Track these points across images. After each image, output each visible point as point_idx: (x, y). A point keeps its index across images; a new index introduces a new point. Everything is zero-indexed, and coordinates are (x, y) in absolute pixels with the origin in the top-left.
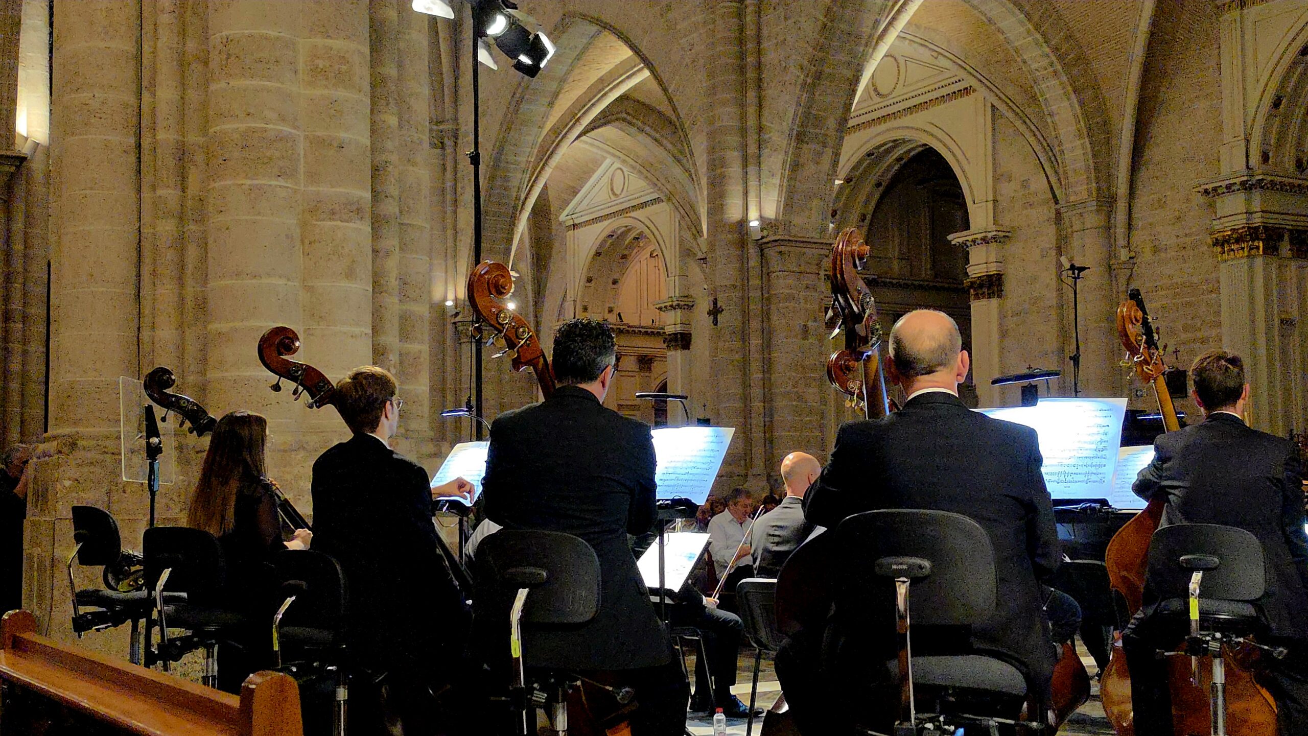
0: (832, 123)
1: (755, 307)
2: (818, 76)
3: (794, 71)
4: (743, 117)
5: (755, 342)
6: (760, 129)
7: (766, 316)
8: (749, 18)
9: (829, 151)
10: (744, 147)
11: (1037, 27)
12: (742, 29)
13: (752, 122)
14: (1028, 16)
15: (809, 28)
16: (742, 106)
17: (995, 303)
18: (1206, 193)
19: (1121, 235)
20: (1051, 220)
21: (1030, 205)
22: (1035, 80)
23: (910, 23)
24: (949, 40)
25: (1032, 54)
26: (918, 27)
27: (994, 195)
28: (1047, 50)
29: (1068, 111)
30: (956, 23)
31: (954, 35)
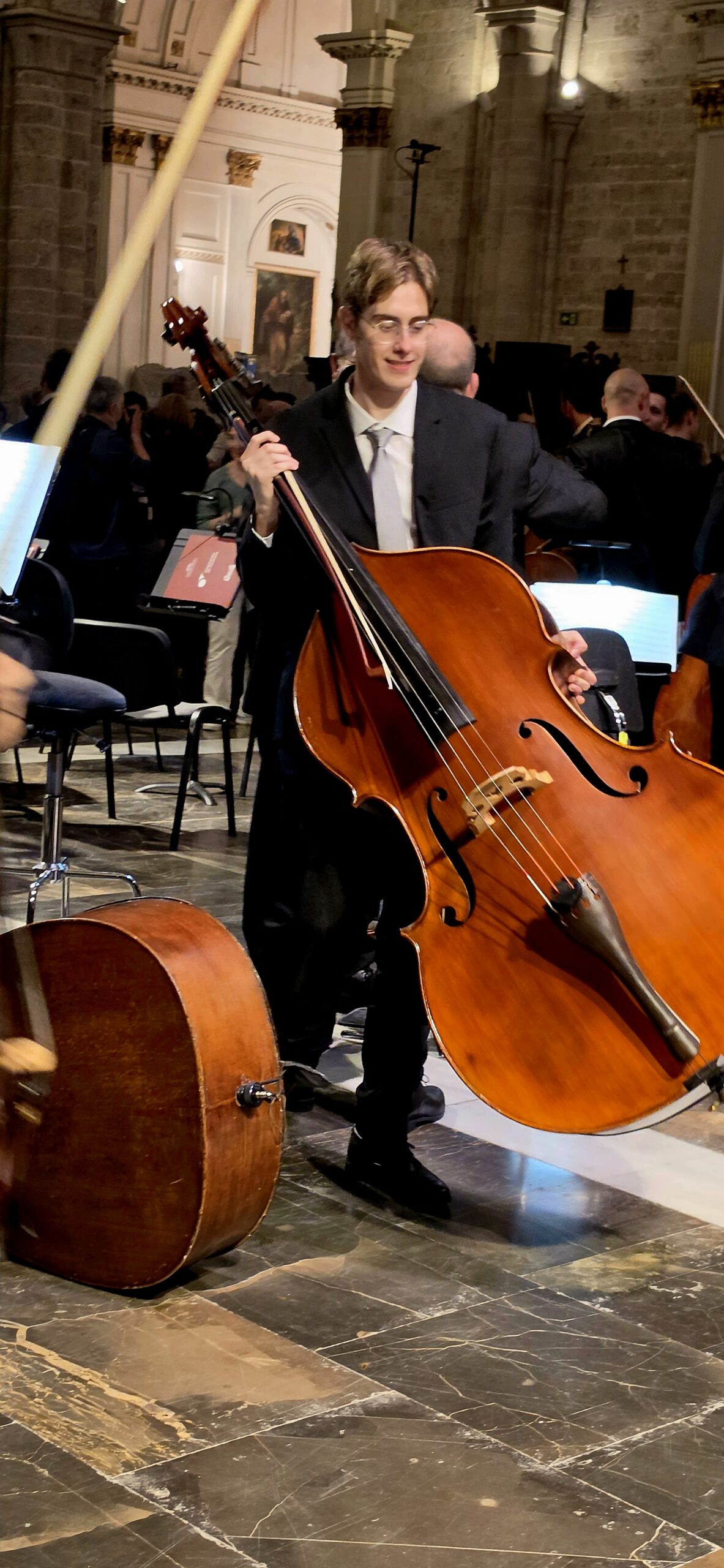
17: (376, 154)
18: (694, 18)
19: (568, 70)
20: (471, 31)
21: (443, 3)
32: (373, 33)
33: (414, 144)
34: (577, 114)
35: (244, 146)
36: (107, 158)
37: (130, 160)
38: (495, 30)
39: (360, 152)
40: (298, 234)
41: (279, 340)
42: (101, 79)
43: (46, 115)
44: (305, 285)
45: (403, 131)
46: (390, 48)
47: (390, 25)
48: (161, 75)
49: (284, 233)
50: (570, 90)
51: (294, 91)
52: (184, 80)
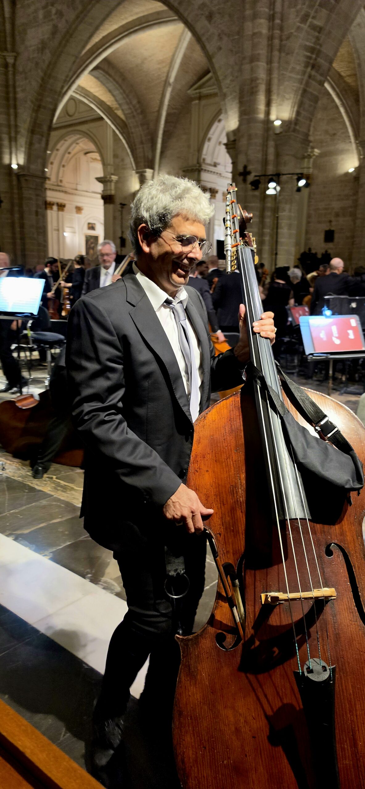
0: (45, 128)
1: (16, 201)
2: (39, 106)
3: (29, 102)
4: (9, 120)
5: (17, 216)
6: (16, 126)
7: (21, 206)
8: (10, 76)
9: (44, 139)
10: (9, 133)
11: (127, 96)
12: (7, 80)
13: (12, 123)
14: (124, 92)
15: (35, 85)
16: (8, 114)
17: (111, 206)
18: (184, 171)
20: (131, 175)
21: (124, 169)
22: (126, 118)
23: (79, 86)
24: (95, 96)
25: (125, 107)
26: (83, 88)
27: (112, 163)
28: (131, 106)
29: (138, 132)
30: (97, 89)
31: (97, 94)
32: (108, 177)
33: (121, 204)
35: (79, 205)
36: (46, 208)
37: (52, 209)
38: (137, 175)
39: (107, 205)
40: (94, 226)
41: (91, 251)
42: (43, 190)
43: (30, 199)
44: (96, 238)
45: (118, 201)
46: (112, 180)
47: (112, 174)
48: (58, 188)
49: (90, 226)
51: (90, 191)
52: (63, 189)
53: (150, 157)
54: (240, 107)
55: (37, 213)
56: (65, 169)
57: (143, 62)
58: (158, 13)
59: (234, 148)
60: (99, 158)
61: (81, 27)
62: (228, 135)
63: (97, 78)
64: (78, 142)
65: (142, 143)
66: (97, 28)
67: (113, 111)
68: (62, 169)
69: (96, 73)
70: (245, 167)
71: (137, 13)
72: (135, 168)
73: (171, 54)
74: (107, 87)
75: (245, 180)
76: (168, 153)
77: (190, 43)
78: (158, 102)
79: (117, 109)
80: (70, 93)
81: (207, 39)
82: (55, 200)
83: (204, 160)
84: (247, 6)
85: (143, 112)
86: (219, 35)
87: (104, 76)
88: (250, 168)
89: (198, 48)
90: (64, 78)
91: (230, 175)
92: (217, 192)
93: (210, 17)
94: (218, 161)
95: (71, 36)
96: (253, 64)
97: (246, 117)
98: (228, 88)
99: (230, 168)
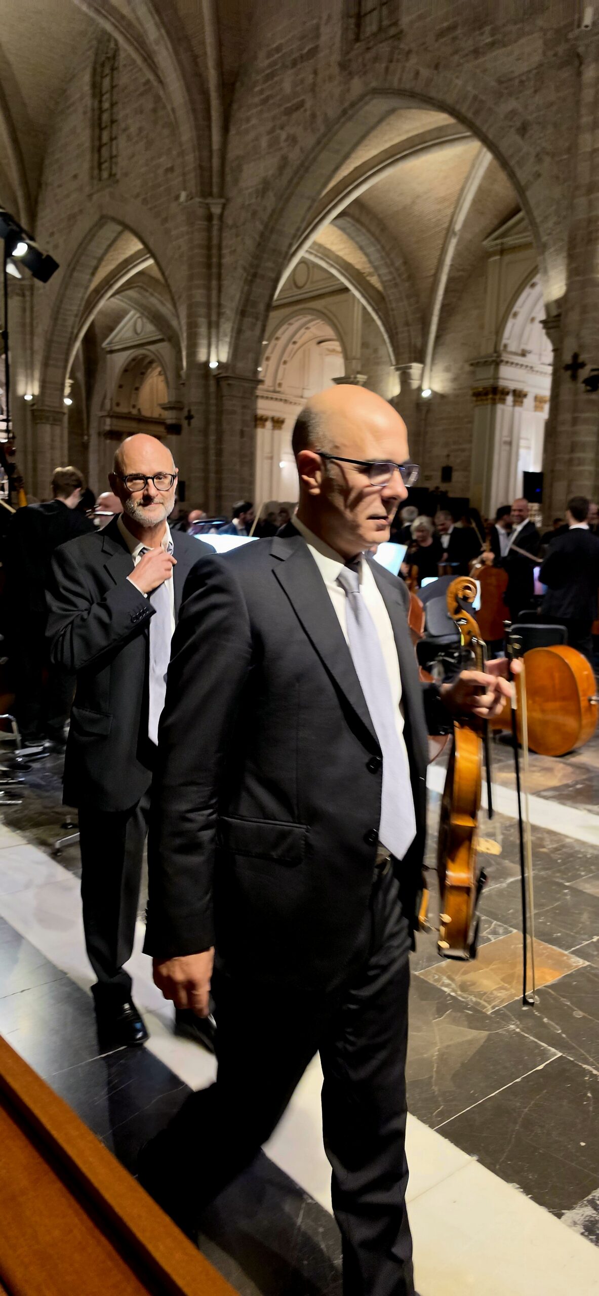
0: (262, 307)
1: (213, 417)
2: (255, 275)
3: (240, 271)
4: (209, 297)
5: (212, 438)
6: (219, 305)
7: (219, 423)
8: (215, 233)
9: (259, 324)
10: (209, 316)
11: (388, 254)
12: (210, 239)
13: (214, 300)
14: (383, 247)
15: (250, 244)
16: (209, 289)
18: (472, 365)
19: (425, 386)
20: (388, 374)
21: (378, 364)
22: (385, 287)
23: (315, 243)
24: (338, 257)
25: (384, 271)
26: (320, 246)
27: (358, 355)
28: (392, 269)
29: (402, 308)
30: (342, 246)
31: (341, 254)
32: (352, 376)
34: (428, 402)
36: (256, 426)
37: (264, 426)
38: (398, 373)
42: (253, 398)
43: (233, 412)
47: (358, 373)
48: (275, 395)
50: (426, 394)
52: (283, 397)
53: (419, 344)
54: (569, 265)
55: (242, 434)
56: (287, 366)
57: (413, 203)
58: (440, 129)
59: (557, 327)
60: (339, 349)
61: (323, 156)
62: (547, 307)
63: (343, 229)
64: (308, 325)
65: (407, 324)
66: (347, 157)
67: (364, 278)
68: (282, 367)
69: (340, 222)
70: (576, 356)
71: (407, 132)
72: (394, 362)
73: (458, 187)
74: (357, 243)
75: (574, 377)
76: (448, 338)
77: (489, 170)
78: (435, 261)
79: (370, 274)
80: (301, 254)
81: (518, 162)
82: (269, 414)
83: (505, 346)
84: (584, 111)
85: (411, 277)
86: (537, 155)
87: (353, 225)
88: (583, 357)
89: (502, 176)
90: (292, 231)
91: (550, 369)
92: (525, 395)
93: (523, 130)
94: (528, 348)
95: (307, 170)
96: (592, 196)
97: (578, 278)
98: (549, 234)
99: (549, 357)
